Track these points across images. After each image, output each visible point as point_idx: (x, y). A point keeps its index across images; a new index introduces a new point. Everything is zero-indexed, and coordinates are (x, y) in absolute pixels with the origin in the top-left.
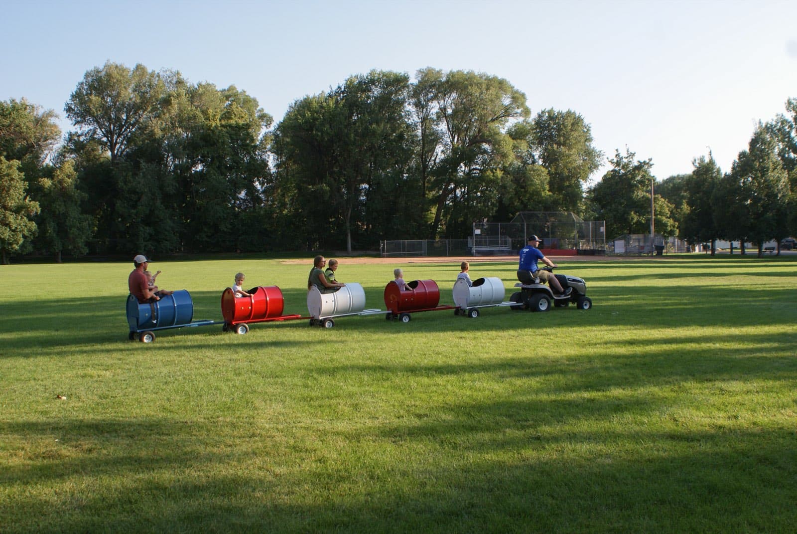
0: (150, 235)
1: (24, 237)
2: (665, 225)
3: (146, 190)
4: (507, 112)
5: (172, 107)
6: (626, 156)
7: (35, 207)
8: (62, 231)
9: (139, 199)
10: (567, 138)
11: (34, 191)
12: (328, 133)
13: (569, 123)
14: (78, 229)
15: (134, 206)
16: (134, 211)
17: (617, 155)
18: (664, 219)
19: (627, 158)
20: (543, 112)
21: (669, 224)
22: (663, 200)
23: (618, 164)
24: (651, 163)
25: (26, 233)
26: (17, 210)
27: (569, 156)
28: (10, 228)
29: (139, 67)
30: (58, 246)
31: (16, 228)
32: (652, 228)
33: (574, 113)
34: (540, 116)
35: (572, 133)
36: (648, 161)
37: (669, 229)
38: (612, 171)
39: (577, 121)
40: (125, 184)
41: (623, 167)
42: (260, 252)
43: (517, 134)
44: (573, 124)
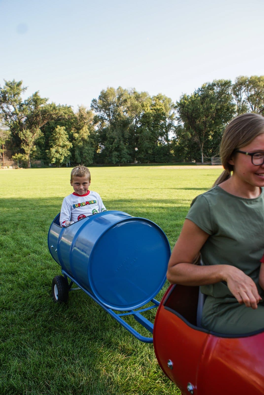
0: (118, 155)
1: (65, 157)
3: (116, 137)
5: (128, 103)
7: (70, 145)
8: (81, 154)
9: (114, 140)
11: (71, 138)
12: (191, 109)
14: (87, 154)
15: (112, 144)
16: (111, 146)
25: (66, 156)
26: (63, 147)
28: (60, 154)
29: (120, 88)
30: (79, 161)
31: (62, 154)
40: (109, 135)
42: (165, 162)
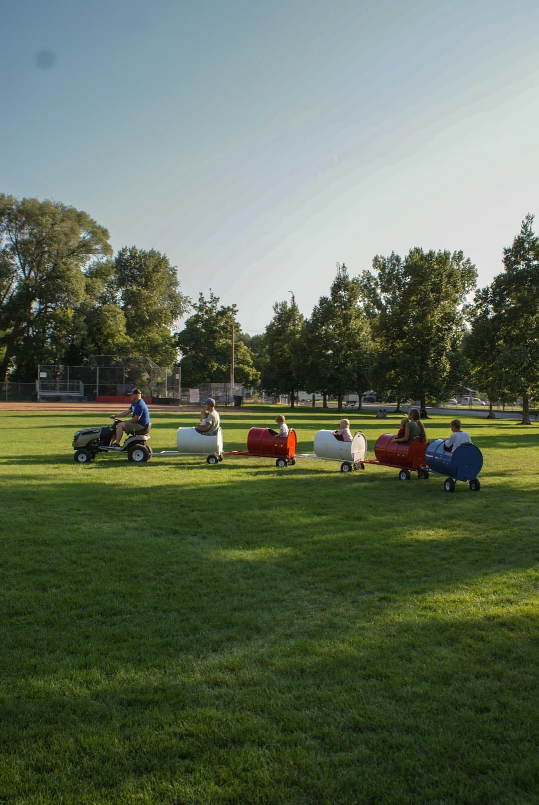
2: (247, 375)
4: (86, 248)
6: (210, 300)
10: (148, 278)
13: (151, 264)
17: (201, 299)
18: (247, 369)
19: (210, 303)
20: (124, 250)
21: (251, 374)
22: (246, 348)
23: (201, 309)
24: (235, 309)
27: (149, 298)
32: (232, 377)
33: (159, 254)
34: (121, 254)
35: (155, 275)
36: (231, 307)
37: (251, 378)
38: (195, 316)
39: (161, 262)
41: (206, 313)
43: (97, 273)
44: (156, 266)
